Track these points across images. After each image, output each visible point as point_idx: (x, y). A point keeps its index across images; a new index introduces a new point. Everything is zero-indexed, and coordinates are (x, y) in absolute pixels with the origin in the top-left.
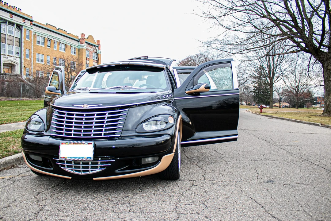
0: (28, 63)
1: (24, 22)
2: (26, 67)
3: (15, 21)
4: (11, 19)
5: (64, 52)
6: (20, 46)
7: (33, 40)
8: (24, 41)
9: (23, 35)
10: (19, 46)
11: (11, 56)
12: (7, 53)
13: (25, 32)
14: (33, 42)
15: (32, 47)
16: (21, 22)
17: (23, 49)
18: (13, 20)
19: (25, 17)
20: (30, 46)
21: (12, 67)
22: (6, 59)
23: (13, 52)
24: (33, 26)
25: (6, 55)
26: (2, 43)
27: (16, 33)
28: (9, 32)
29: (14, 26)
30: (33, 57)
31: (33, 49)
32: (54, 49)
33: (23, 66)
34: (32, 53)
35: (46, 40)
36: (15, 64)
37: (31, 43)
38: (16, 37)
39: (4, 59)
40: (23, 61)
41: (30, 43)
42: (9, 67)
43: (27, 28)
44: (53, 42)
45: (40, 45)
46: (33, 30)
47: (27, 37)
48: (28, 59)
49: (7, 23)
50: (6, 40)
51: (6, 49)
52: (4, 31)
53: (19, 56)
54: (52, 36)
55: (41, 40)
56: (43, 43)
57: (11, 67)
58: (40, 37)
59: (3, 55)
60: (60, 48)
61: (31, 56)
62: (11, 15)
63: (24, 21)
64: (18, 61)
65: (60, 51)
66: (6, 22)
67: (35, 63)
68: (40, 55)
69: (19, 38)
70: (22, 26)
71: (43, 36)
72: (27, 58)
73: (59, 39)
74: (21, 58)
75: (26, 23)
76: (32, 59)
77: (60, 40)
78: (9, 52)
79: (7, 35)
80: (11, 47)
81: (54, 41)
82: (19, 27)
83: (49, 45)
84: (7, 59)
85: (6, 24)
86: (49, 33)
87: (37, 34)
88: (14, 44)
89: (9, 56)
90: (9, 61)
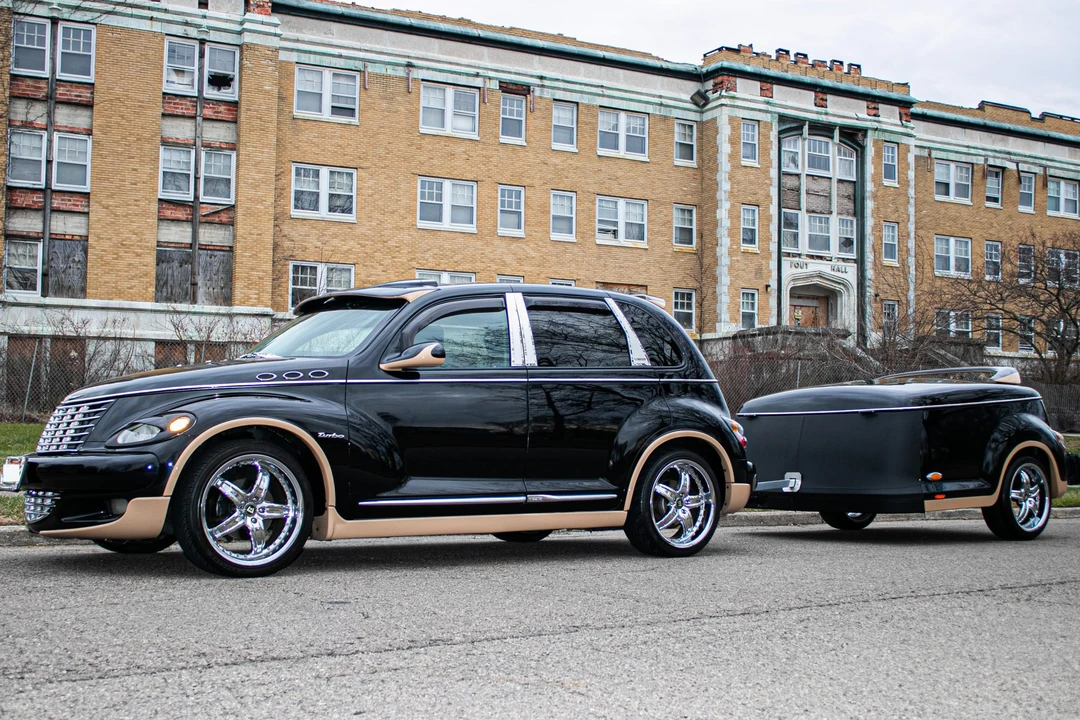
0: (891, 280)
1: (875, 115)
2: (882, 296)
3: (834, 115)
4: (818, 113)
5: (1075, 216)
6: (859, 212)
7: (912, 183)
8: (873, 190)
9: (870, 169)
10: (855, 214)
11: (821, 258)
12: (804, 247)
13: (878, 155)
14: (912, 192)
15: (912, 210)
16: (860, 115)
17: (869, 222)
18: (826, 114)
19: (878, 92)
20: (902, 209)
21: (831, 301)
22: (799, 270)
23: (828, 239)
24: (913, 123)
25: (799, 255)
26: (784, 210)
27: (839, 164)
28: (811, 165)
29: (832, 138)
30: (913, 253)
31: (912, 219)
32: (1022, 208)
33: (870, 292)
34: (908, 235)
35: (978, 175)
36: (838, 287)
37: (906, 195)
38: (840, 181)
39: (794, 270)
40: (870, 273)
41: (899, 195)
42: (815, 303)
43: (887, 137)
44: (1013, 181)
45: (952, 198)
46: (912, 142)
47: (889, 172)
48: (895, 263)
49: (806, 128)
50: (799, 195)
51: (800, 231)
52: (792, 165)
53: (853, 256)
54: (1009, 153)
55: (953, 176)
56: (962, 190)
57: (827, 299)
58: (953, 165)
59: (788, 255)
60: (1052, 203)
61: (908, 250)
62: (821, 96)
63: (874, 112)
64: (851, 274)
65: (1050, 213)
66: (800, 128)
67: (930, 275)
68: (952, 240)
69: (855, 180)
70: (864, 131)
71: (964, 158)
72: (887, 261)
73: (1044, 162)
74: (860, 262)
75: (881, 119)
76: (912, 261)
77: (1049, 163)
78: (813, 241)
79: (803, 179)
80: (821, 222)
81: (1018, 171)
82: (852, 137)
83: (995, 195)
84: (804, 270)
85: (801, 134)
86: (993, 142)
87: (934, 154)
88: (834, 208)
89: (812, 257)
90: (811, 276)
